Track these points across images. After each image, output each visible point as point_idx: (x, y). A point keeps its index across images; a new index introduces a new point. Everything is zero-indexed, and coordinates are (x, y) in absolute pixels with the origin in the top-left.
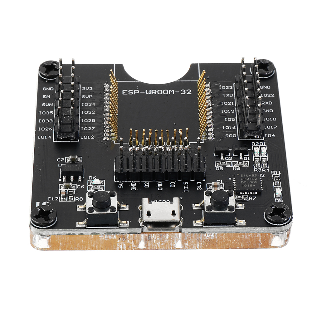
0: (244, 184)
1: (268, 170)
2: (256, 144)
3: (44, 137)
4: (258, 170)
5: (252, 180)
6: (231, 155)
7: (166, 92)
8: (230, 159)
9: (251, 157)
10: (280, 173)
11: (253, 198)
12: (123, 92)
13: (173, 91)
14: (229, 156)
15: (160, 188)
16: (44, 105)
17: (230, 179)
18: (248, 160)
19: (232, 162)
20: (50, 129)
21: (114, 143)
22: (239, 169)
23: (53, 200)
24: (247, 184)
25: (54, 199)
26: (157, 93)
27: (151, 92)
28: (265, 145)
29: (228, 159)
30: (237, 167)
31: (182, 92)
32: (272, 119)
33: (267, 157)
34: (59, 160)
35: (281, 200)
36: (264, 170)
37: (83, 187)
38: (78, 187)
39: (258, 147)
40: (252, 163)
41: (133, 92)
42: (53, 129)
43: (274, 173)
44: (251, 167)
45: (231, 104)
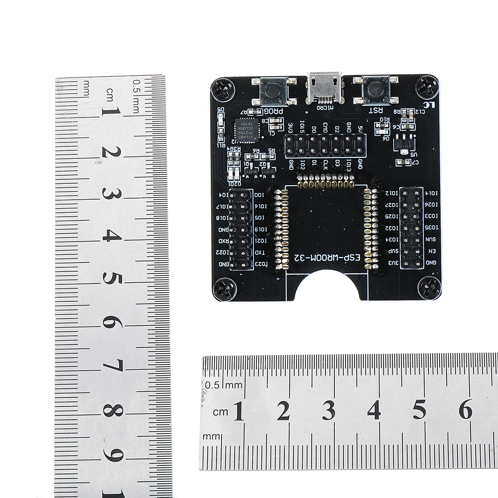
0: (251, 126)
1: (228, 149)
2: (237, 184)
3: (432, 193)
4: (237, 149)
5: (243, 131)
6: (260, 168)
7: (319, 258)
8: (261, 163)
9: (243, 166)
10: (218, 144)
11: (243, 113)
12: (359, 257)
13: (312, 260)
14: (262, 168)
15: (325, 125)
16: (434, 239)
17: (263, 137)
18: (246, 161)
19: (260, 159)
20: (426, 204)
21: (367, 185)
22: (254, 150)
23: (420, 110)
24: (248, 126)
25: (419, 112)
26: (328, 256)
27: (332, 257)
28: (229, 182)
29: (264, 163)
30: (256, 152)
31: (304, 258)
32: (220, 218)
33: (228, 166)
34: (417, 162)
35: (219, 111)
36: (232, 149)
37: (394, 127)
38: (398, 127)
39: (235, 180)
40: (242, 159)
41: (350, 258)
42: (425, 205)
43: (223, 145)
44: (243, 152)
45: (257, 240)
